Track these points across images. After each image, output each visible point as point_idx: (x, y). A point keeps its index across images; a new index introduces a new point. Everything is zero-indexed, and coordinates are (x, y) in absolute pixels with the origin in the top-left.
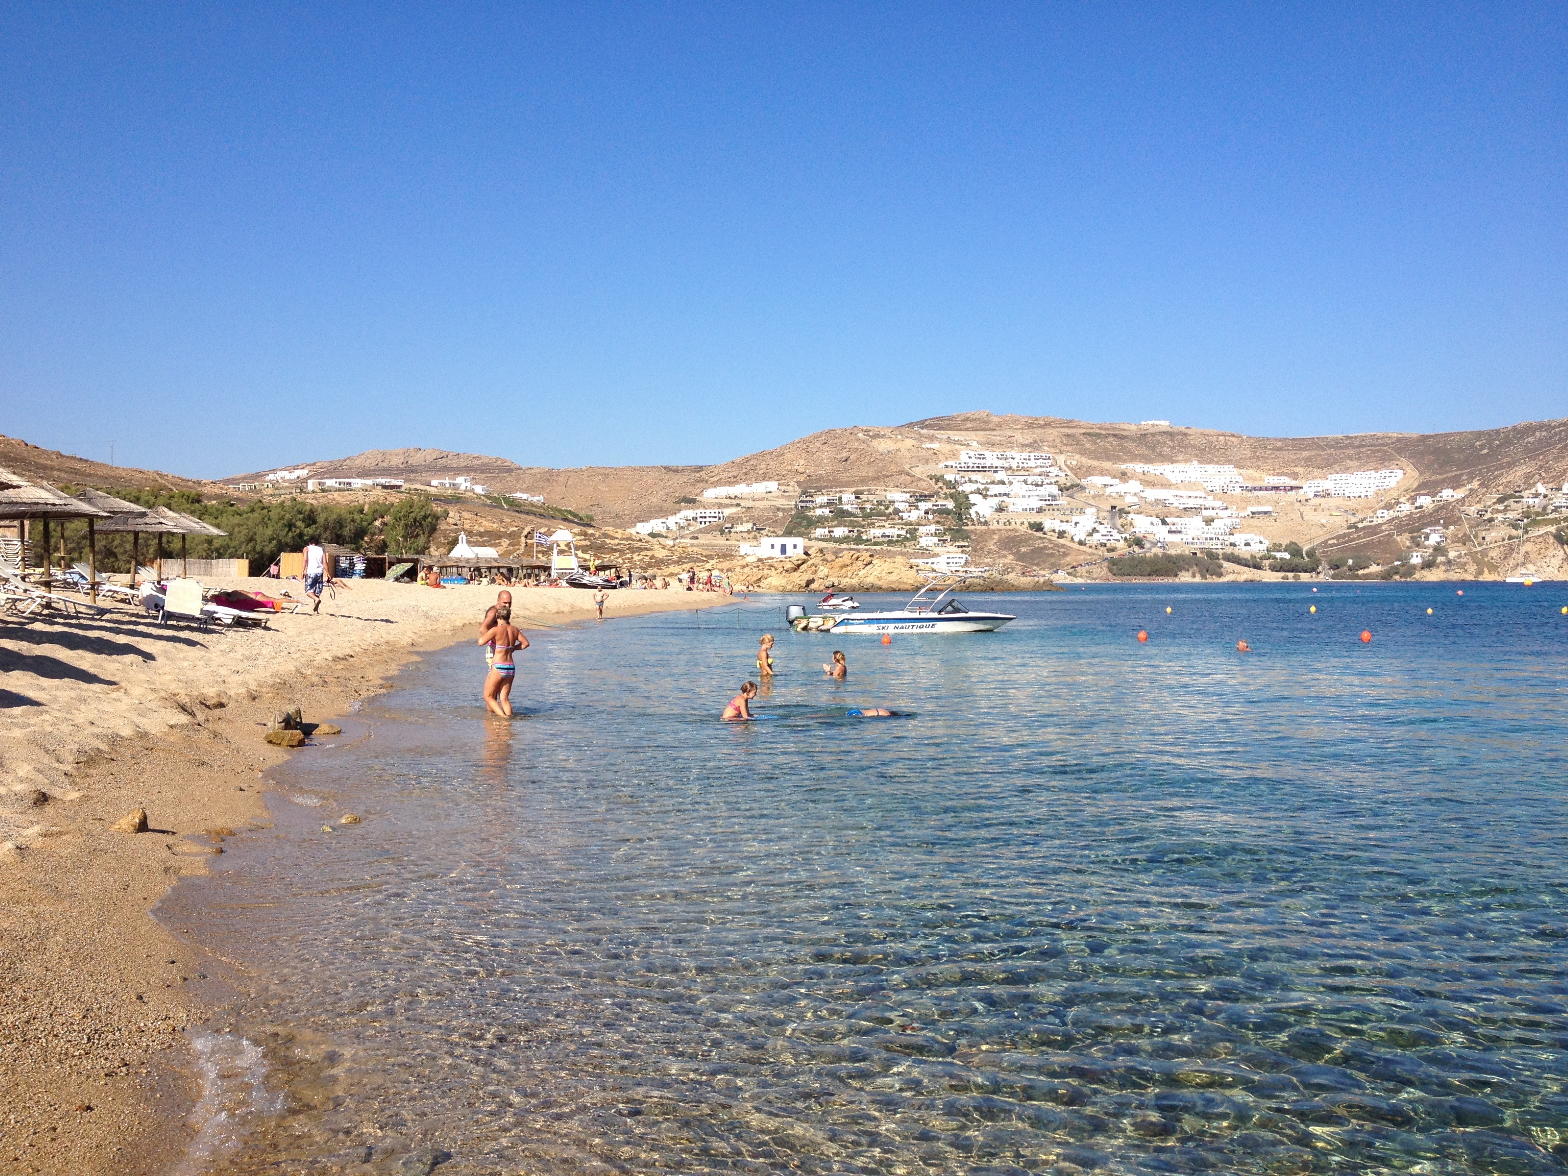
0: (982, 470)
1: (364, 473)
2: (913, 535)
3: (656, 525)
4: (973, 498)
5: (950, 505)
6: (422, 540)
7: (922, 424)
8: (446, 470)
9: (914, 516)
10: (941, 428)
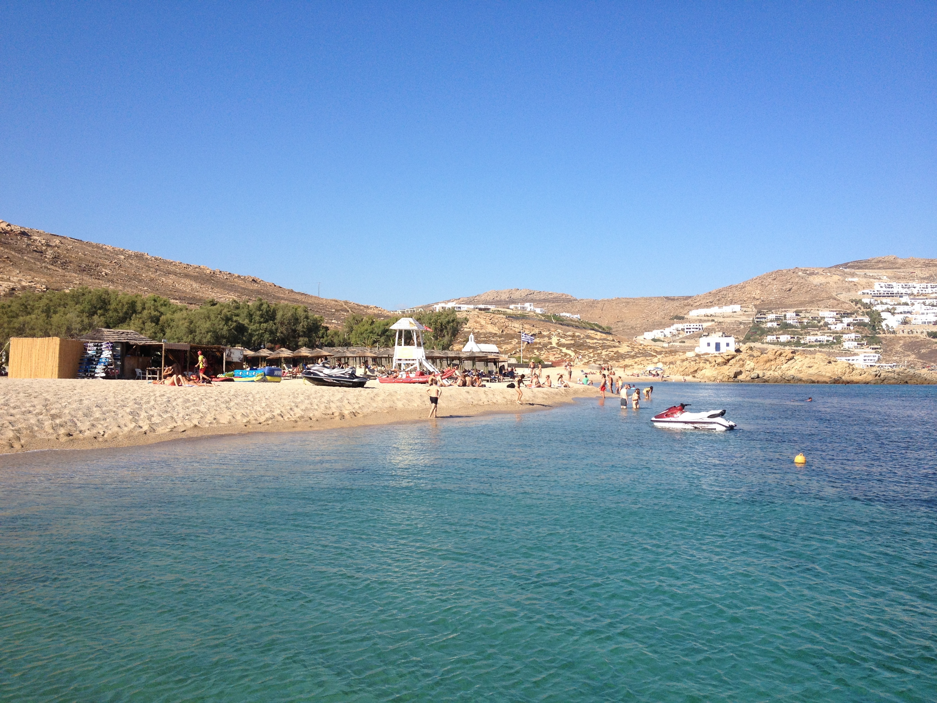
2: (838, 340)
3: (657, 334)
5: (867, 320)
7: (846, 265)
10: (859, 268)
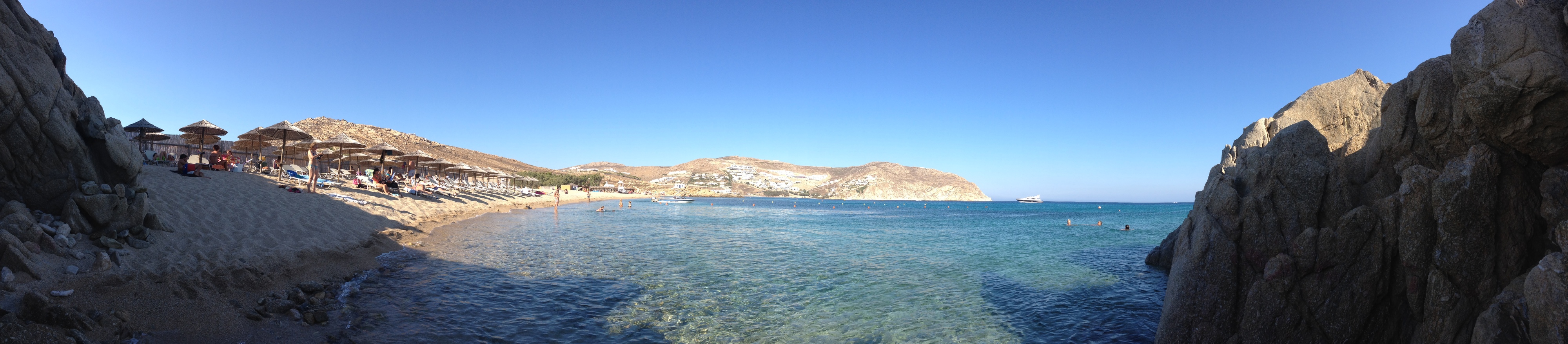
0: (736, 169)
1: (591, 167)
2: (718, 184)
3: (657, 180)
4: (733, 176)
5: (728, 177)
6: (598, 182)
7: (722, 158)
8: (609, 166)
9: (719, 180)
10: (726, 159)
